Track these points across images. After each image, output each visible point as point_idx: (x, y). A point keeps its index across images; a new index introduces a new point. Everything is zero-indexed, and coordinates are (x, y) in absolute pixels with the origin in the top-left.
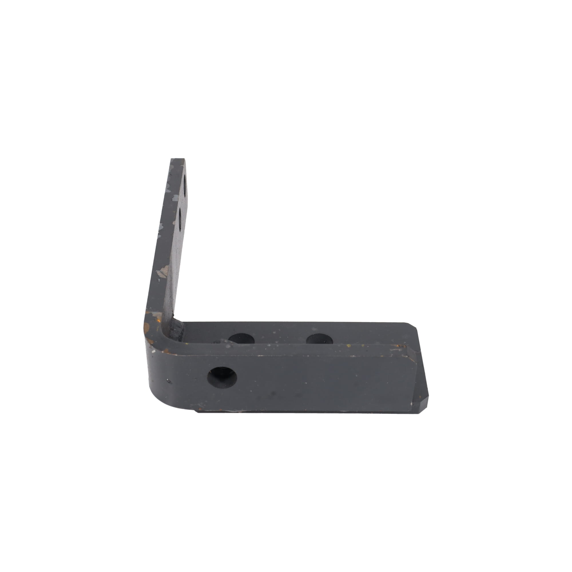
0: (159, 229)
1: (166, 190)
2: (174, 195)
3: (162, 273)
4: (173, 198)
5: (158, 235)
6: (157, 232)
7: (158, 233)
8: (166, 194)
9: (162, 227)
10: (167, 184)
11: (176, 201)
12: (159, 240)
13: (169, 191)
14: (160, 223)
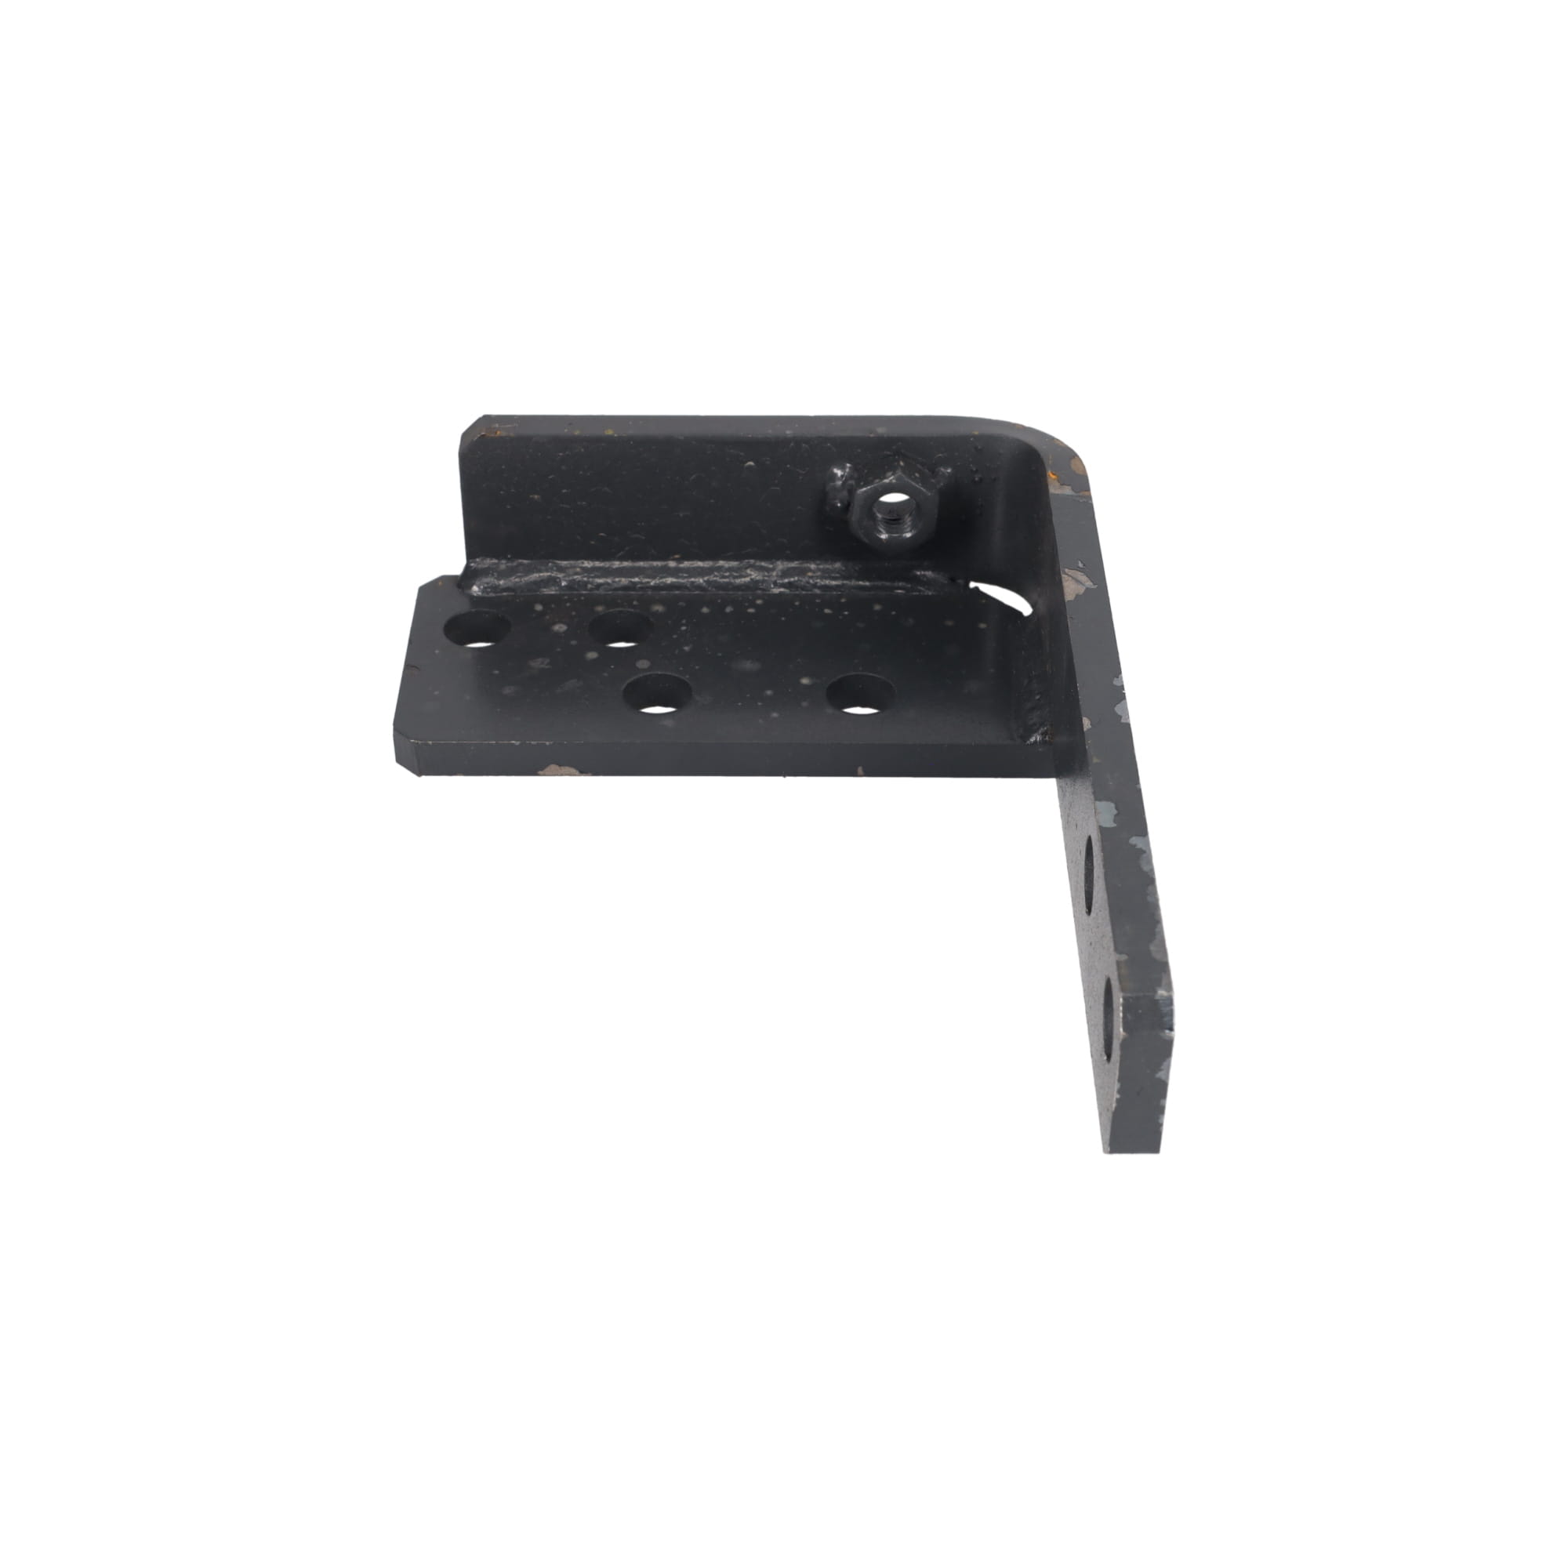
0: (1126, 703)
1: (1148, 844)
2: (1114, 825)
3: (1078, 581)
4: (1116, 816)
5: (1123, 686)
6: (1128, 691)
7: (1123, 689)
8: (1143, 831)
9: (1116, 682)
10: (1152, 870)
11: (1100, 800)
12: (1117, 671)
13: (1134, 840)
14: (1128, 725)
